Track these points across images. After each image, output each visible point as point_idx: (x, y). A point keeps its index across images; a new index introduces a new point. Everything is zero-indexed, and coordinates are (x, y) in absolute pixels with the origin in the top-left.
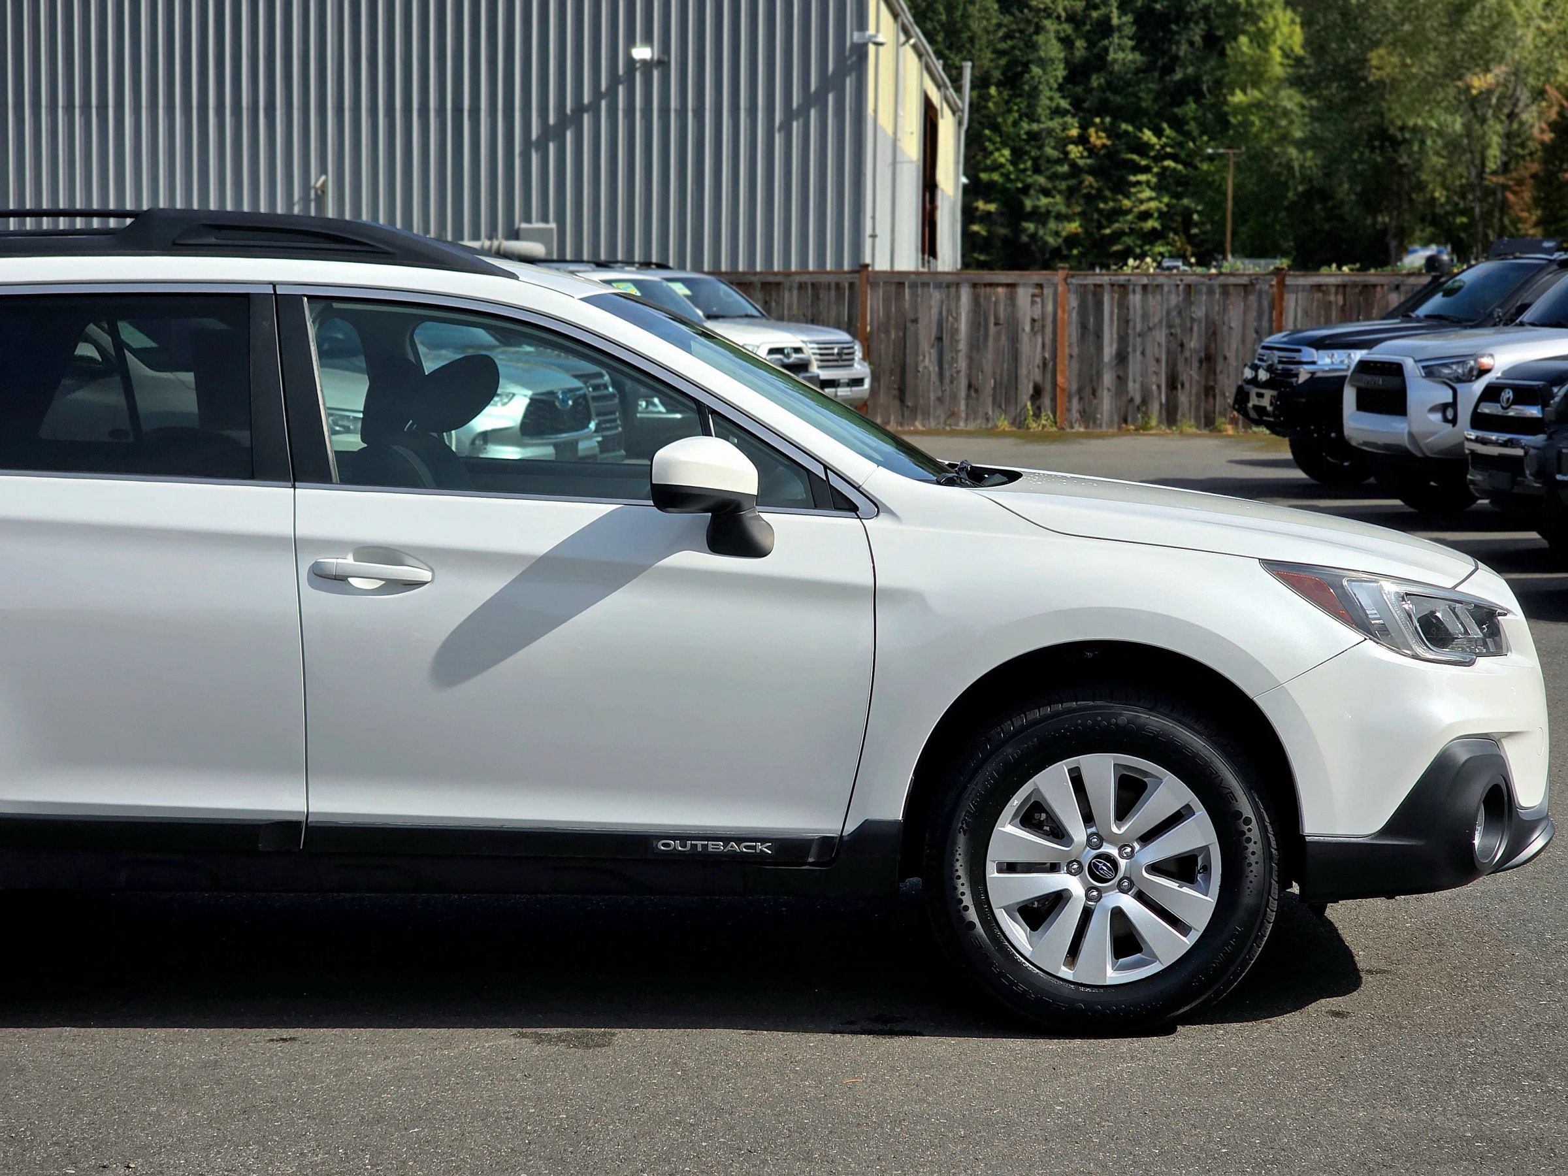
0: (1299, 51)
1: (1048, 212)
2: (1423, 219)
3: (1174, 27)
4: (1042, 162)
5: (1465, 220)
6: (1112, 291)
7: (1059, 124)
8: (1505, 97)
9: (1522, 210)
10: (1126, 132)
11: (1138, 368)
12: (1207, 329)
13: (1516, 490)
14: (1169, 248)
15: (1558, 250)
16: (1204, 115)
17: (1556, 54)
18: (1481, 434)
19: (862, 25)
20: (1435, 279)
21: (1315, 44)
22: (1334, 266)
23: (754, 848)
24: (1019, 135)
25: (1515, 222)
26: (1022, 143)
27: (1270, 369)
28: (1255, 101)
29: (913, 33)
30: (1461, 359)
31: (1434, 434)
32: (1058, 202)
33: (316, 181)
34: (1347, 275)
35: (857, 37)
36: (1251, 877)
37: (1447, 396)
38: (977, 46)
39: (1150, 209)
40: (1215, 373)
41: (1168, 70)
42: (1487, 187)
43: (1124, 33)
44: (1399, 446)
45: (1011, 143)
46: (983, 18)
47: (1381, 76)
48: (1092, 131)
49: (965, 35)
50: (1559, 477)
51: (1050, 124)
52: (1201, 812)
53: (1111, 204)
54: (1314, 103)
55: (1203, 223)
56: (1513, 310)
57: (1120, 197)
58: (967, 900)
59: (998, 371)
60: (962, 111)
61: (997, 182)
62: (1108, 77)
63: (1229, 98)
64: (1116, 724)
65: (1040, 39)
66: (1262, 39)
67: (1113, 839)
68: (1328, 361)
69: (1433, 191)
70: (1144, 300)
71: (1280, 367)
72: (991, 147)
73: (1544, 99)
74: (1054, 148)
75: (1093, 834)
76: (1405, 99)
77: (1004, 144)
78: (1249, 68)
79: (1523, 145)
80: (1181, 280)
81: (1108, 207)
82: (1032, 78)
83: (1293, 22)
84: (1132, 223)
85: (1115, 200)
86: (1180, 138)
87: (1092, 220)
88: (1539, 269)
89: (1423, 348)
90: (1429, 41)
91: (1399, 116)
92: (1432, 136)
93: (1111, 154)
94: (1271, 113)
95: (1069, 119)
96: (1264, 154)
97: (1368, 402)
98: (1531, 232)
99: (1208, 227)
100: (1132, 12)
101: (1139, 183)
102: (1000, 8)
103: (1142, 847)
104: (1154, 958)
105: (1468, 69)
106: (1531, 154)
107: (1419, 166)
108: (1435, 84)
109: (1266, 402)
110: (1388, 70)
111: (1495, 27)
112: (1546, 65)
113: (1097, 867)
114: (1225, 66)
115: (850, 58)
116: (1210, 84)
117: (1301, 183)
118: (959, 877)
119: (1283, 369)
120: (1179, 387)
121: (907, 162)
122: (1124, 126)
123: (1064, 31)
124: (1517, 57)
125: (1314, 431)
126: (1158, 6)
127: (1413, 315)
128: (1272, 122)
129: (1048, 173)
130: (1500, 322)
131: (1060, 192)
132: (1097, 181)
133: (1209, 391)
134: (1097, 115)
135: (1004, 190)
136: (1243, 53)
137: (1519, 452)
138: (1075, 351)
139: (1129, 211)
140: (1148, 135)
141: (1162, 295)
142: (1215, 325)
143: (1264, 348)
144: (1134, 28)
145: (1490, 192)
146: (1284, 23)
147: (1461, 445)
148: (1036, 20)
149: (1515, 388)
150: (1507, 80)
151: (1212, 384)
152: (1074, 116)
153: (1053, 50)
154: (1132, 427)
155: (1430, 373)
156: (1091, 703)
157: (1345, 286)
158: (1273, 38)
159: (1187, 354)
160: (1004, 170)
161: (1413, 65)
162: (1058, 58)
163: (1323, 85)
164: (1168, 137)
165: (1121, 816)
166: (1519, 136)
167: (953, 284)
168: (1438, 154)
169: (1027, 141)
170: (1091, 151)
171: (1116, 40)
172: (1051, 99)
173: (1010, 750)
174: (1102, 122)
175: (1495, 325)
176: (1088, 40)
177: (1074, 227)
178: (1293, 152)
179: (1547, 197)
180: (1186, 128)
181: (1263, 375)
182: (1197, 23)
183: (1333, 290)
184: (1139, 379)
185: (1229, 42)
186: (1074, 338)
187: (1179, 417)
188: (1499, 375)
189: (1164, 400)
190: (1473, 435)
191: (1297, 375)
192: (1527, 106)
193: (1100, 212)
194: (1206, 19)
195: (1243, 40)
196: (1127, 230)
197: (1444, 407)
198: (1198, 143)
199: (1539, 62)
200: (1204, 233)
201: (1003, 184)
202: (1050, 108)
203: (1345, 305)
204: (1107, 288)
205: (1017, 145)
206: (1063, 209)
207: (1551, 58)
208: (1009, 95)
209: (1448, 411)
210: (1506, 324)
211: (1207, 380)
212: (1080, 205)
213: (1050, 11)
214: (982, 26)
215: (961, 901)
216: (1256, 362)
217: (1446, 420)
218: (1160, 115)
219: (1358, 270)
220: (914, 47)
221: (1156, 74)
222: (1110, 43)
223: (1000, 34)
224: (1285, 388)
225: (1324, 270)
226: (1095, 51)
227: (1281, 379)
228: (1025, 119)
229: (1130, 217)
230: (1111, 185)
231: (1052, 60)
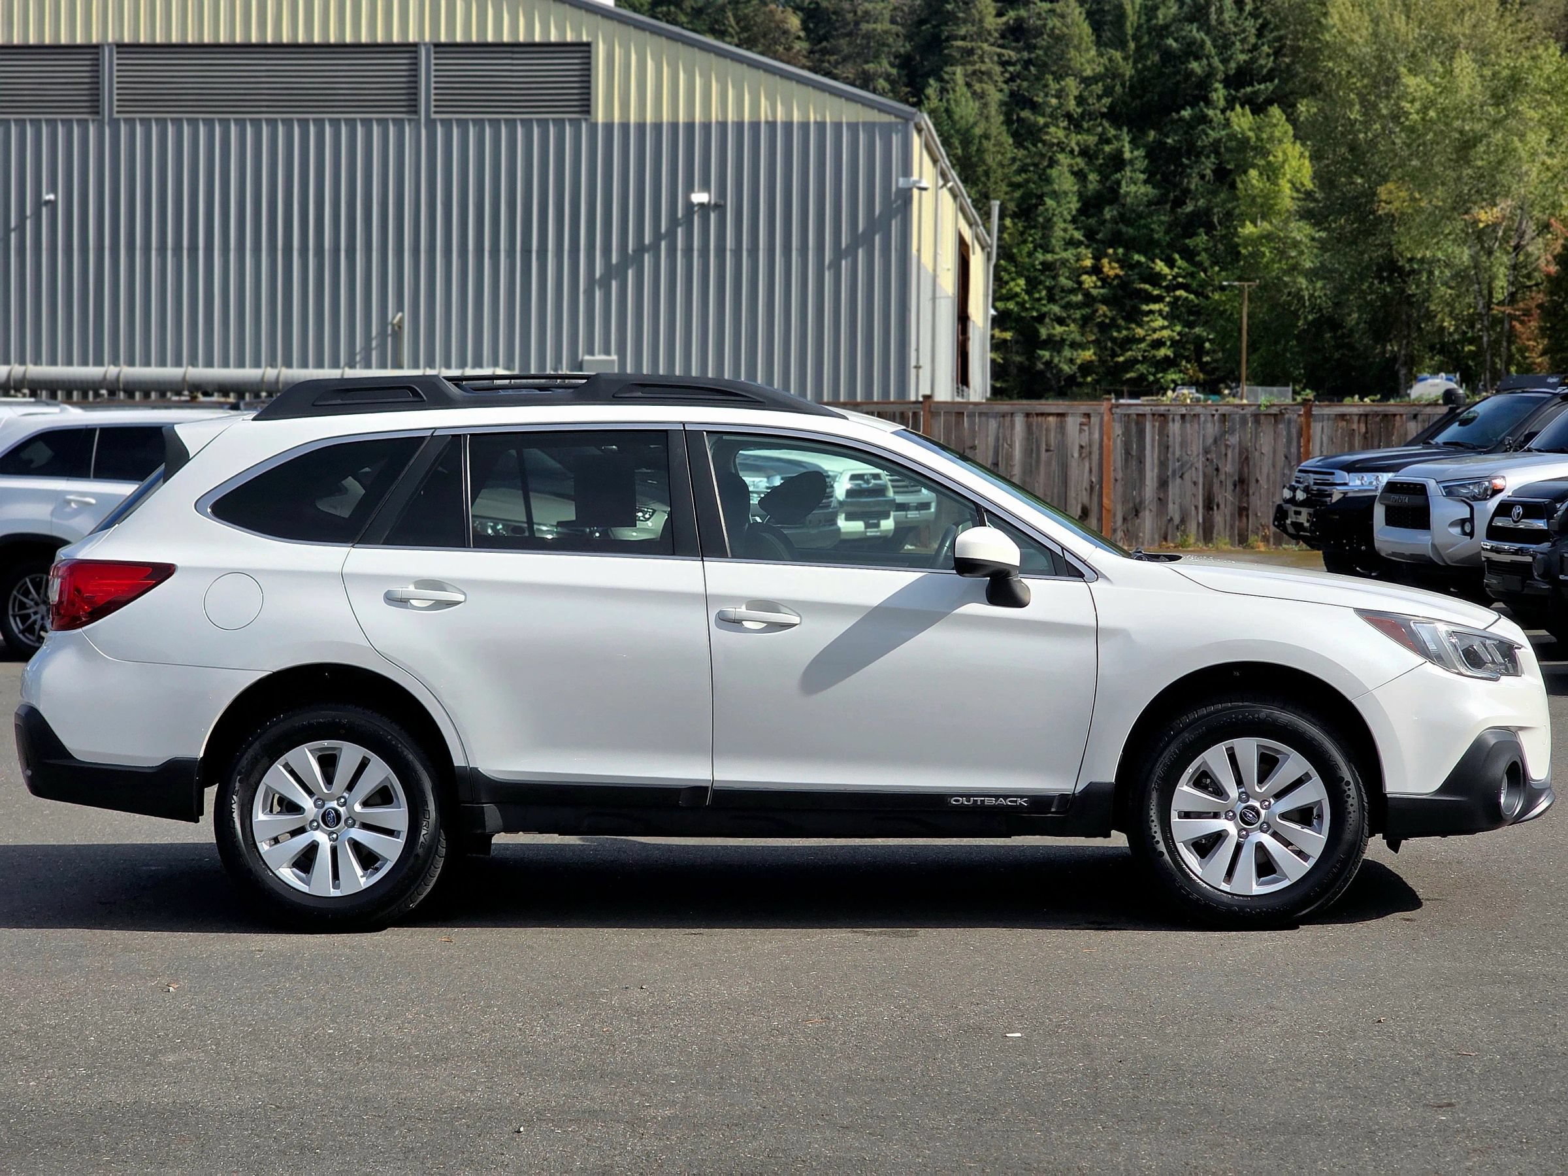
0: (1309, 185)
1: (1063, 340)
2: (1432, 348)
3: (1185, 161)
4: (1057, 291)
5: (1473, 348)
6: (1154, 420)
7: (1073, 254)
8: (1511, 230)
9: (1529, 340)
10: (1138, 262)
11: (1177, 491)
12: (1240, 454)
13: (1526, 591)
14: (1182, 375)
15: (1561, 385)
16: (1215, 246)
17: (1561, 188)
18: (1494, 544)
19: (907, 171)
20: (1452, 410)
21: (1324, 179)
22: (1357, 397)
23: (1016, 801)
24: (1033, 266)
25: (1522, 351)
26: (1037, 274)
27: (1307, 490)
28: (1265, 233)
29: (950, 176)
30: (1477, 481)
31: (1453, 545)
32: (1072, 331)
33: (393, 317)
34: (1369, 405)
35: (902, 182)
36: (1351, 821)
37: (1465, 512)
38: (992, 180)
39: (1163, 337)
40: (1248, 495)
41: (1179, 202)
42: (1493, 316)
43: (1136, 167)
44: (1424, 555)
45: (1026, 273)
46: (999, 152)
47: (1390, 209)
48: (1105, 261)
49: (980, 170)
50: (1561, 577)
51: (1065, 255)
52: (1316, 778)
53: (1125, 332)
54: (1323, 234)
55: (1214, 351)
56: (1522, 438)
57: (1133, 326)
58: (1159, 837)
59: (1049, 494)
60: (991, 247)
61: (1012, 310)
62: (1120, 210)
63: (1239, 229)
64: (1258, 718)
65: (1054, 172)
66: (1271, 173)
67: (1256, 796)
68: (1358, 482)
69: (1443, 321)
70: (1183, 428)
71: (1315, 488)
72: (1006, 277)
73: (1549, 232)
74: (1068, 278)
75: (1243, 792)
76: (1414, 232)
77: (1020, 274)
78: (1259, 200)
79: (1529, 276)
80: (1217, 410)
81: (1122, 336)
82: (1047, 210)
83: (1302, 155)
84: (1145, 351)
85: (1128, 329)
86: (1192, 269)
87: (1106, 348)
88: (1541, 403)
89: (1443, 471)
90: (1436, 176)
91: (1407, 249)
92: (1439, 267)
93: (1124, 284)
94: (1282, 246)
95: (1082, 250)
96: (1274, 284)
97: (1395, 518)
98: (1539, 360)
99: (1220, 354)
100: (1144, 146)
101: (1151, 312)
102: (1014, 142)
103: (1276, 802)
104: (1285, 877)
105: (1475, 203)
106: (1537, 285)
107: (1428, 298)
108: (1442, 218)
109: (1303, 519)
110: (1397, 204)
111: (1500, 162)
112: (1551, 199)
113: (1245, 814)
114: (1237, 199)
115: (896, 201)
116: (1221, 215)
117: (1311, 312)
118: (1153, 821)
119: (1318, 490)
120: (1215, 508)
121: (945, 297)
122: (1136, 257)
123: (1077, 164)
124: (1522, 191)
125: (1346, 545)
126: (1169, 141)
127: (1433, 442)
128: (1282, 253)
129: (1063, 302)
130: (1511, 447)
131: (1074, 321)
132: (1111, 311)
133: (1243, 511)
134: (1110, 247)
135: (1019, 319)
136: (1253, 186)
137: (1529, 559)
138: (1120, 475)
139: (1143, 340)
140: (1160, 266)
141: (1199, 424)
142: (1247, 450)
143: (1300, 471)
144: (1146, 162)
145: (1496, 321)
146: (1294, 157)
147: (1479, 553)
148: (1050, 154)
149: (1523, 504)
150: (1513, 214)
151: (1245, 505)
152: (1087, 247)
153: (1065, 182)
154: (1172, 545)
155: (1450, 492)
156: (1241, 704)
157: (1366, 415)
158: (1282, 170)
159: (1223, 477)
160: (1018, 299)
161: (1420, 199)
162: (1071, 191)
163: (1331, 218)
164: (1179, 268)
165: (1261, 780)
166: (1525, 267)
167: (1007, 413)
168: (1445, 284)
169: (1042, 272)
170: (1105, 281)
171: (1128, 174)
172: (1065, 230)
173: (1187, 735)
174: (1115, 253)
175: (1506, 451)
176: (1100, 173)
177: (1088, 355)
178: (1302, 282)
179: (1553, 328)
180: (1198, 259)
181: (1300, 496)
182: (1208, 157)
183: (1356, 419)
184: (1178, 501)
185: (1240, 176)
186: (1119, 464)
187: (1215, 535)
188: (1510, 494)
189: (1201, 521)
190: (1488, 545)
191: (1330, 495)
192: (1533, 239)
193: (1114, 340)
194: (1217, 153)
195: (1253, 173)
196: (1140, 358)
197: (1462, 522)
198: (1209, 274)
199: (1544, 196)
200: (1216, 361)
201: (1019, 314)
202: (1064, 239)
203: (1367, 432)
204: (1149, 417)
205: (1032, 275)
206: (1077, 337)
207: (1556, 192)
208: (1023, 227)
209: (1466, 525)
210: (1516, 450)
211: (1240, 501)
212: (1095, 334)
213: (1064, 146)
214: (997, 160)
215: (1154, 837)
216: (1293, 483)
217: (1464, 533)
218: (1171, 246)
219: (1379, 401)
220: (951, 190)
221: (1168, 207)
222: (1123, 176)
223: (1015, 167)
224: (1320, 506)
225: (1347, 400)
226: (1108, 184)
227: (1316, 499)
228: (1039, 250)
229: (1143, 346)
230: (1124, 314)
231: (1066, 193)
